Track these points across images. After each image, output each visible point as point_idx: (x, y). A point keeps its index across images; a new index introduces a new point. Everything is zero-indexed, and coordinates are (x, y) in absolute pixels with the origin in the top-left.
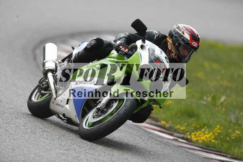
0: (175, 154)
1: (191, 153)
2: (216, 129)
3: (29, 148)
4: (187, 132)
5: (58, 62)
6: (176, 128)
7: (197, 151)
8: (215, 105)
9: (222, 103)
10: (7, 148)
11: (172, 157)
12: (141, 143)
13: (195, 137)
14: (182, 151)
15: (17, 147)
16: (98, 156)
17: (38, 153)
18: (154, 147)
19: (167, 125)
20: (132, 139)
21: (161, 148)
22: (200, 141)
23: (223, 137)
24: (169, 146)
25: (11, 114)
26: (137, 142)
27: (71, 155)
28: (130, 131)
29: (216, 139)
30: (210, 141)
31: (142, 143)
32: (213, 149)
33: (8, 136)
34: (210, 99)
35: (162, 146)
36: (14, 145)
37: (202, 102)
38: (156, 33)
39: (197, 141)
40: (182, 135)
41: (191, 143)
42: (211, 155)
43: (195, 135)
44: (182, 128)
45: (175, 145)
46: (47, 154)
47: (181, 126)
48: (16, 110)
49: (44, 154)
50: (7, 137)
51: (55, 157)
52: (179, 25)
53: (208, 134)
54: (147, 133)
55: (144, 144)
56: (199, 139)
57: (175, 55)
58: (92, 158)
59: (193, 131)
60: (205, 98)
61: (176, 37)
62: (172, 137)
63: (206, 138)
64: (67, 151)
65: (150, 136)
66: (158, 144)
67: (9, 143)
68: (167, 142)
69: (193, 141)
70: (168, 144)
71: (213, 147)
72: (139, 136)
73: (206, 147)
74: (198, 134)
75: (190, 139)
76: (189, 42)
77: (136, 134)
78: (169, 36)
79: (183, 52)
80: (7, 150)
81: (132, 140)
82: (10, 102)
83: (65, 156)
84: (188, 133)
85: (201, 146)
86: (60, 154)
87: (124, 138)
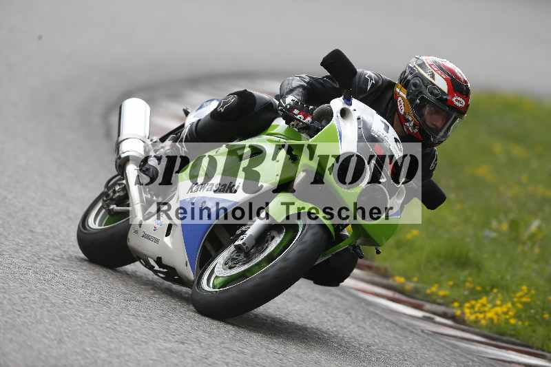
0: (425, 351)
1: (463, 349)
2: (519, 294)
3: (96, 337)
4: (455, 301)
5: (151, 140)
6: (428, 291)
7: (474, 343)
8: (516, 240)
9: (532, 236)
10: (47, 338)
11: (419, 358)
12: (350, 325)
13: (471, 314)
14: (442, 343)
15: (70, 335)
16: (252, 356)
17: (116, 348)
18: (378, 335)
19: (409, 286)
20: (330, 318)
21: (396, 338)
22: (483, 322)
23: (536, 313)
24: (412, 332)
25: (53, 260)
26: (341, 323)
27: (191, 353)
28: (324, 299)
29: (518, 316)
30: (507, 321)
31: (352, 326)
32: (513, 339)
33: (49, 311)
34: (505, 227)
35: (398, 334)
36: (62, 330)
37: (487, 233)
38: (370, 77)
39: (477, 321)
40: (441, 309)
41: (463, 327)
42: (508, 354)
43: (472, 307)
44: (441, 293)
45: (426, 331)
46: (134, 350)
47: (440, 287)
48: (65, 251)
49: (130, 351)
50: (46, 313)
51: (154, 358)
52: (424, 58)
53: (501, 306)
54: (363, 304)
55: (356, 329)
56: (481, 316)
57: (415, 125)
58: (238, 361)
59: (467, 300)
60: (494, 224)
61: (415, 85)
62: (419, 314)
63: (497, 314)
64: (181, 345)
65: (371, 309)
66: (387, 329)
67: (49, 327)
68: (408, 325)
69: (468, 322)
70: (410, 328)
71: (512, 336)
72: (346, 309)
73: (496, 336)
74: (478, 305)
75: (459, 316)
76: (445, 97)
77: (339, 306)
78: (400, 83)
79: (432, 120)
80: (46, 341)
81: (329, 320)
82: (52, 233)
83: (176, 355)
84: (456, 304)
85: (486, 332)
86: (165, 352)
87: (312, 314)
